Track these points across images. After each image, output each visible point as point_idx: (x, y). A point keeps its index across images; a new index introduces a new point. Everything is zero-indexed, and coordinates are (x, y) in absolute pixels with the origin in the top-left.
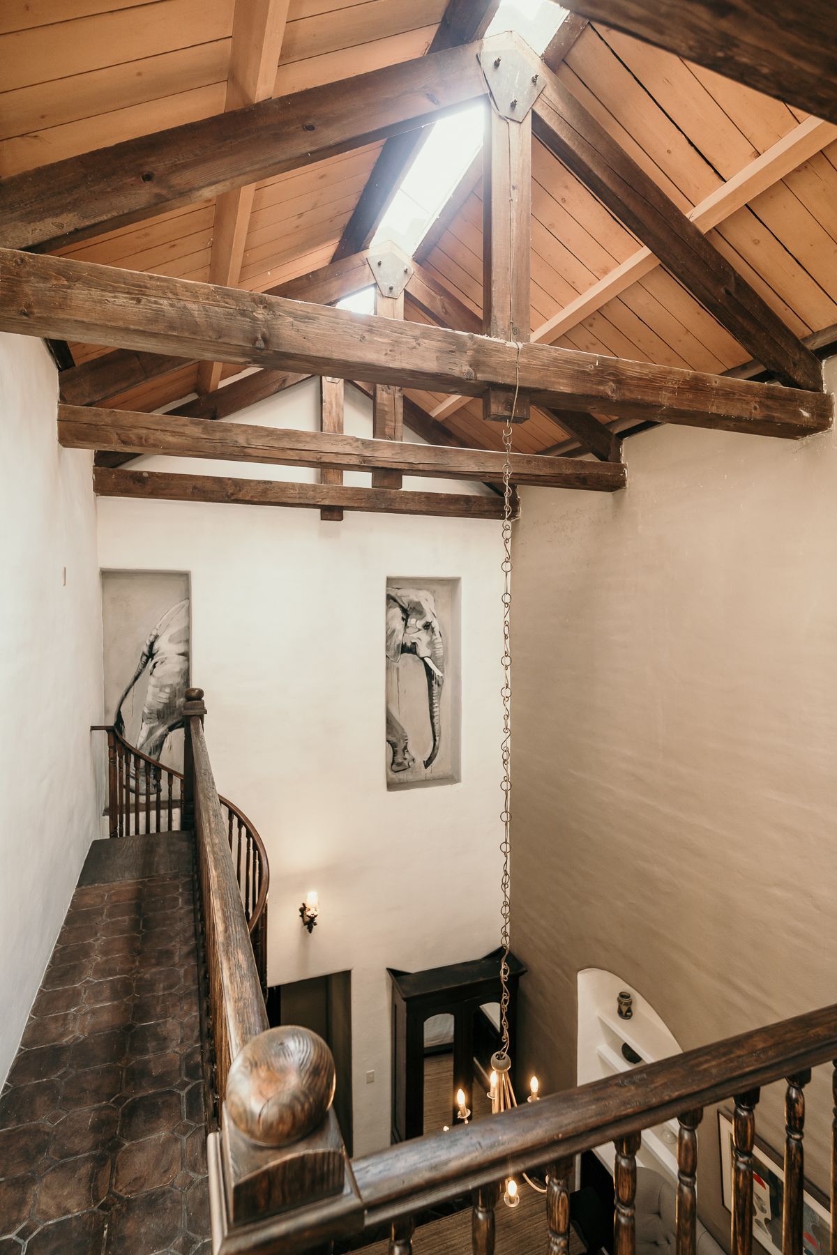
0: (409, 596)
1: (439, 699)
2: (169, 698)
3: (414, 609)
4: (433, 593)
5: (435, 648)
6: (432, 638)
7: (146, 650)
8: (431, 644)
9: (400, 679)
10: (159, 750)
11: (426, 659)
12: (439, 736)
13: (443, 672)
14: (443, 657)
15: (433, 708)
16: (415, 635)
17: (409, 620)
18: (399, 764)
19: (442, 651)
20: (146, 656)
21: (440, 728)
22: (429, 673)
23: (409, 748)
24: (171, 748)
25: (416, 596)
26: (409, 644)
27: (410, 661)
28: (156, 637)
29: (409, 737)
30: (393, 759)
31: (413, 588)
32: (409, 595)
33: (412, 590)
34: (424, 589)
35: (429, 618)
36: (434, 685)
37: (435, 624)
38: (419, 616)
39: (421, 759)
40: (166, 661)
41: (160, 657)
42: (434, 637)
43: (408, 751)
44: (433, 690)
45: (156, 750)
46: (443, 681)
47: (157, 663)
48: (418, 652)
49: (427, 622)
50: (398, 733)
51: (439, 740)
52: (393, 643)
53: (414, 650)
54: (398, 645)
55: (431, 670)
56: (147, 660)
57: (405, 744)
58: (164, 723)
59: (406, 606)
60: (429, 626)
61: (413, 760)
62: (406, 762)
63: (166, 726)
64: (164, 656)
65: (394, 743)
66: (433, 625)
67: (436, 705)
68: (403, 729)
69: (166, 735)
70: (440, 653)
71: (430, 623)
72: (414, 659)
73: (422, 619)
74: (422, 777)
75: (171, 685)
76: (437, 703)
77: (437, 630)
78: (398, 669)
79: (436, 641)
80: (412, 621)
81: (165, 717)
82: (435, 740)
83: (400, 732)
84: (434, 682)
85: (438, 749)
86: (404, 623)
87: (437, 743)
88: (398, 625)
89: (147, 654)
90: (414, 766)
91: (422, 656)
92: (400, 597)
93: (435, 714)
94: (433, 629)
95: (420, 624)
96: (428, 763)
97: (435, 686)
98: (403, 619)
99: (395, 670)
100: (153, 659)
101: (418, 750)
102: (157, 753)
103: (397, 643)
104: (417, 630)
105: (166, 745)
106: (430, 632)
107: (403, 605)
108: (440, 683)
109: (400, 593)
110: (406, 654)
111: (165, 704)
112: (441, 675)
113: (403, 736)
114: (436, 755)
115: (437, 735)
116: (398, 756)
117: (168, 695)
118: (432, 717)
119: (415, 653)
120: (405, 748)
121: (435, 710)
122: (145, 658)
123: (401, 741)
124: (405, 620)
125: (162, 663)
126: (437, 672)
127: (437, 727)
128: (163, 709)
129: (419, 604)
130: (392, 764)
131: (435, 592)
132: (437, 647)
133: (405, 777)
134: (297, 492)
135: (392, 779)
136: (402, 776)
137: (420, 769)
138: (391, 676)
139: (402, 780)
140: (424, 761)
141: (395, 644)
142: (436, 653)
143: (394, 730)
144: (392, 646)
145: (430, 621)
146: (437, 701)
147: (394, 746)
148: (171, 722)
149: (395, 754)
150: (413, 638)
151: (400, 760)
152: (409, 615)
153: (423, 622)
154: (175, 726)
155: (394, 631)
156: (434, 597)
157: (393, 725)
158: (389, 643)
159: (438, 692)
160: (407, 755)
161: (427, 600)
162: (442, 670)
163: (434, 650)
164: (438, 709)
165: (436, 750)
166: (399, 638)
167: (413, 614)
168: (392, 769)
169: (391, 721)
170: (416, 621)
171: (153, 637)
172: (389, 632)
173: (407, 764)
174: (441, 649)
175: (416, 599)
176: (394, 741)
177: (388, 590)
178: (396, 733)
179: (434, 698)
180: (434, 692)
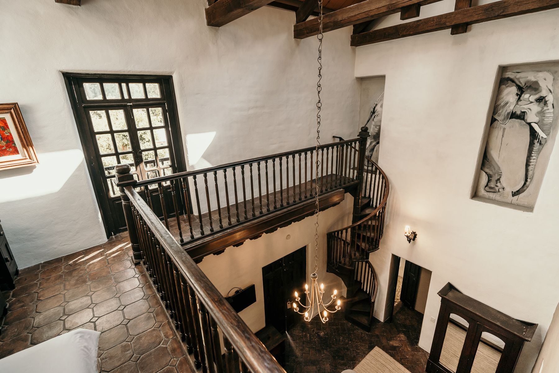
0: (528, 77)
3: (529, 87)
5: (544, 117)
6: (543, 108)
7: (372, 110)
8: (541, 113)
9: (505, 136)
11: (533, 125)
12: (532, 179)
13: (547, 135)
14: (551, 124)
15: (530, 159)
16: (526, 107)
17: (523, 95)
18: (491, 188)
19: (552, 119)
21: (533, 174)
22: (533, 134)
23: (501, 180)
24: (377, 151)
25: (535, 77)
26: (518, 113)
27: (517, 125)
28: (376, 105)
29: (503, 174)
30: (487, 183)
31: (533, 71)
33: (531, 73)
34: (544, 71)
35: (543, 93)
36: (536, 143)
37: (550, 98)
38: (533, 92)
39: (509, 190)
40: (379, 115)
43: (500, 182)
44: (534, 147)
46: (546, 142)
47: (375, 116)
48: (525, 118)
49: (541, 97)
50: (495, 169)
51: (531, 181)
52: (504, 111)
53: (522, 117)
54: (508, 114)
55: (536, 132)
56: (372, 114)
57: (499, 177)
58: (375, 141)
59: (522, 85)
60: (542, 99)
61: (503, 188)
62: (497, 189)
63: (376, 142)
64: (378, 113)
65: (490, 175)
66: (547, 99)
67: (534, 157)
68: (499, 168)
69: (376, 146)
70: (549, 120)
71: (544, 98)
72: (520, 123)
73: (536, 94)
74: (509, 201)
75: (379, 125)
76: (536, 156)
77: (550, 103)
78: (504, 129)
79: (547, 111)
80: (526, 96)
82: (526, 180)
84: (536, 141)
85: (527, 187)
86: (517, 97)
87: (528, 183)
88: (512, 99)
89: (372, 111)
91: (529, 121)
92: (518, 79)
93: (531, 164)
94: (546, 102)
95: (533, 98)
96: (514, 194)
97: (537, 145)
98: (517, 94)
99: (502, 130)
100: (374, 114)
101: (509, 184)
102: (372, 152)
103: (508, 111)
104: (529, 102)
105: (375, 149)
106: (542, 104)
107: (520, 84)
108: (542, 143)
110: (514, 119)
111: (376, 133)
112: (545, 136)
113: (499, 172)
114: (525, 190)
115: (529, 178)
116: (491, 183)
118: (527, 165)
119: (523, 119)
120: (499, 179)
121: (532, 161)
122: (372, 113)
123: (496, 175)
124: (519, 96)
125: (377, 116)
126: (541, 134)
127: (530, 173)
129: (536, 83)
130: (486, 187)
132: (546, 116)
133: (494, 197)
134: (435, 22)
135: (484, 195)
136: (492, 195)
137: (508, 195)
138: (497, 134)
139: (491, 198)
140: (512, 192)
141: (506, 112)
142: (545, 120)
143: (492, 167)
144: (503, 113)
145: (544, 96)
146: (535, 155)
147: (489, 177)
148: (377, 141)
149: (489, 181)
150: (524, 108)
151: (492, 186)
152: (524, 92)
153: (537, 96)
154: (378, 143)
155: (507, 103)
156: (554, 76)
157: (492, 164)
158: (500, 111)
159: (539, 149)
160: (498, 184)
161: (545, 79)
162: (547, 133)
163: (543, 118)
164: (535, 161)
165: (526, 188)
166: (511, 108)
167: (528, 90)
168: (485, 189)
169: (491, 161)
170: (530, 96)
171: (375, 105)
172: (502, 104)
173: (497, 190)
174: (551, 118)
175: (533, 79)
176: (491, 173)
177: (508, 75)
178: (493, 169)
179: (533, 152)
180: (534, 148)
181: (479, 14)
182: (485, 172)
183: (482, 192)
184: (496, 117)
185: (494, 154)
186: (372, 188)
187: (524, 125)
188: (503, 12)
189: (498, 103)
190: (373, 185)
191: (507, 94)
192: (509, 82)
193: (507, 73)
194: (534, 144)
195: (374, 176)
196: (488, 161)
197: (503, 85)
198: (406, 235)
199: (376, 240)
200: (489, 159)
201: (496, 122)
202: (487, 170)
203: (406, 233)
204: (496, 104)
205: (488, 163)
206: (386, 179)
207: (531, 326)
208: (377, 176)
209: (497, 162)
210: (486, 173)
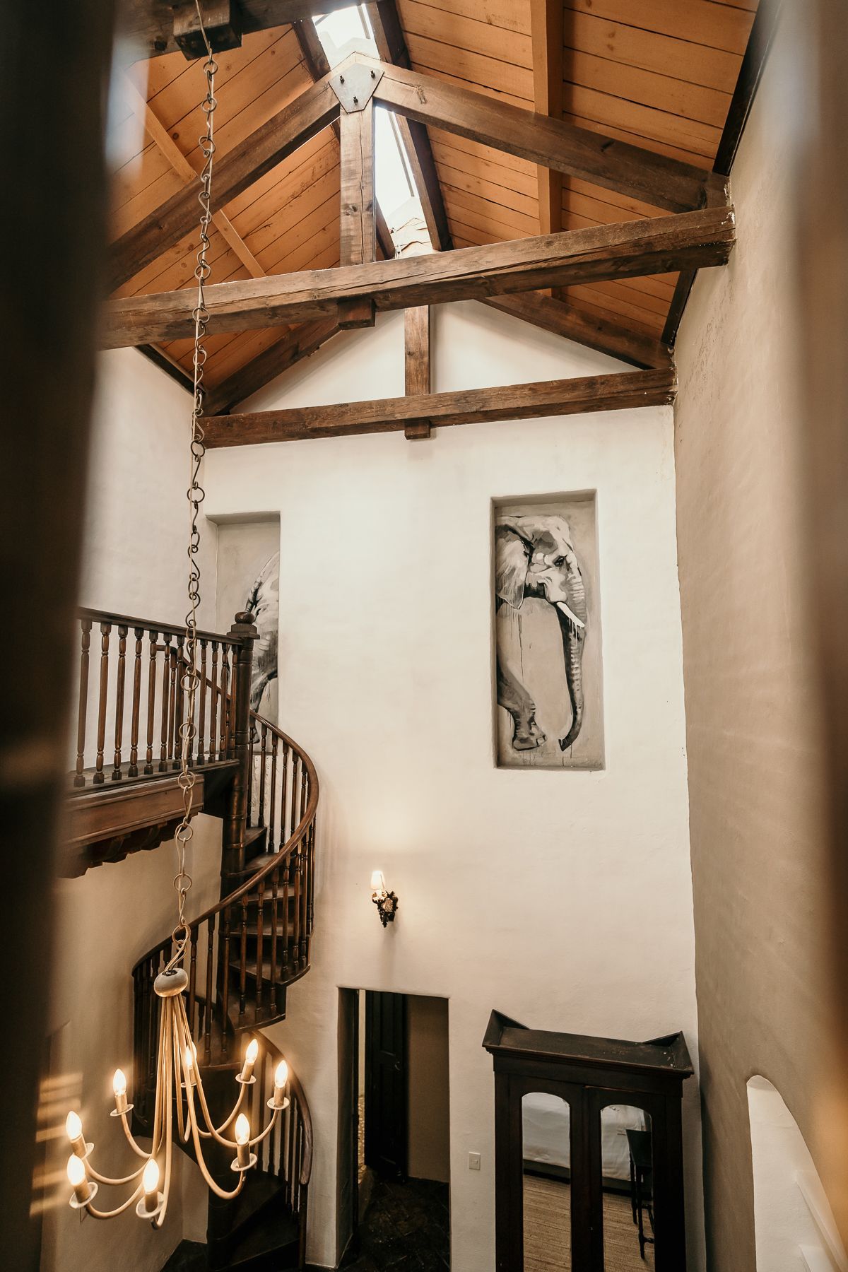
0: (534, 525)
1: (581, 658)
2: (270, 646)
3: (540, 541)
4: (568, 518)
5: (572, 590)
6: (567, 577)
7: (251, 596)
8: (566, 584)
9: (523, 630)
10: (259, 698)
11: (560, 605)
12: (582, 707)
13: (584, 621)
14: (584, 601)
15: (572, 669)
16: (543, 574)
17: (534, 555)
18: (523, 740)
19: (583, 594)
20: (251, 603)
21: (583, 696)
22: (565, 622)
23: (537, 720)
24: (269, 697)
25: (543, 524)
26: (535, 586)
27: (537, 607)
28: (260, 584)
30: (515, 732)
31: (539, 515)
32: (533, 523)
33: (537, 517)
34: (554, 515)
35: (562, 551)
36: (572, 638)
37: (572, 558)
38: (547, 549)
39: (554, 737)
40: (268, 609)
41: (264, 604)
42: (570, 576)
43: (535, 724)
44: (571, 645)
45: (257, 698)
46: (585, 633)
47: (259, 609)
48: (547, 595)
49: (560, 557)
50: (521, 699)
51: (582, 712)
52: (513, 584)
53: (542, 593)
54: (520, 588)
55: (568, 618)
56: (252, 607)
57: (531, 715)
58: (264, 671)
59: (529, 538)
60: (562, 561)
61: (544, 737)
62: (533, 739)
63: (266, 674)
64: (266, 604)
65: (516, 712)
66: (568, 559)
67: (576, 666)
68: (528, 694)
69: (266, 684)
70: (579, 596)
71: (564, 558)
72: (541, 604)
73: (552, 553)
74: (559, 762)
75: (272, 632)
76: (578, 663)
77: (574, 566)
78: (520, 617)
79: (574, 581)
80: (538, 556)
81: (265, 664)
82: (575, 713)
83: (523, 698)
84: (571, 635)
85: (580, 725)
86: (527, 559)
87: (579, 717)
88: (518, 562)
89: (251, 600)
90: (545, 746)
91: (553, 599)
92: (521, 528)
93: (575, 678)
94: (568, 565)
95: (549, 559)
96: (566, 743)
97: (574, 641)
98: (526, 554)
99: (516, 618)
100: (256, 606)
101: (552, 725)
102: (257, 702)
103: (519, 584)
104: (545, 567)
105: (265, 694)
106: (564, 569)
107: (526, 537)
108: (581, 636)
109: (520, 522)
110: (530, 598)
111: (266, 651)
112: (582, 625)
113: (529, 704)
114: (578, 733)
115: (578, 706)
116: (522, 730)
117: (268, 642)
118: (570, 682)
119: (544, 596)
120: (532, 719)
121: (574, 672)
122: (250, 605)
123: (526, 710)
124: (529, 555)
125: (264, 610)
126: (576, 621)
127: (578, 695)
128: (263, 657)
129: (547, 534)
130: (514, 740)
131: (569, 517)
132: (575, 588)
133: (532, 758)
134: (374, 410)
135: (513, 758)
136: (527, 756)
137: (555, 750)
138: (510, 626)
139: (528, 763)
140: (560, 740)
141: (515, 585)
142: (575, 595)
143: (516, 694)
144: (511, 588)
145: (564, 555)
146: (577, 660)
147: (515, 715)
148: (270, 671)
149: (517, 726)
150: (540, 577)
151: (525, 735)
152: (534, 549)
153: (554, 557)
154: (273, 675)
155: (513, 570)
156: (568, 523)
157: (514, 689)
158: (506, 585)
159: (579, 648)
160: (534, 730)
161: (558, 528)
162: (583, 618)
163: (571, 592)
164: (578, 671)
165: (578, 727)
166: (521, 578)
167: (540, 547)
168: (513, 747)
169: (511, 683)
170: (544, 556)
171: (257, 584)
172: (507, 572)
173: (534, 742)
174: (582, 591)
175: (543, 529)
176: (516, 709)
177: (505, 520)
178: (518, 699)
179: (572, 656)
180: (572, 648)
181: (447, 405)
182: (506, 708)
183: (510, 753)
184: (502, 596)
185: (513, 667)
186: (265, 795)
187: (547, 607)
188: (483, 407)
189: (500, 570)
190: (268, 789)
191: (511, 554)
192: (509, 532)
193: (503, 518)
194: (570, 640)
195: (269, 759)
196: (506, 685)
197: (501, 538)
198: (376, 899)
199: (301, 938)
200: (506, 680)
201: (504, 604)
202: (509, 704)
203: (375, 895)
204: (498, 573)
205: (506, 687)
206: (306, 758)
207: (673, 1042)
208: (277, 758)
209: (522, 684)
210: (508, 709)
